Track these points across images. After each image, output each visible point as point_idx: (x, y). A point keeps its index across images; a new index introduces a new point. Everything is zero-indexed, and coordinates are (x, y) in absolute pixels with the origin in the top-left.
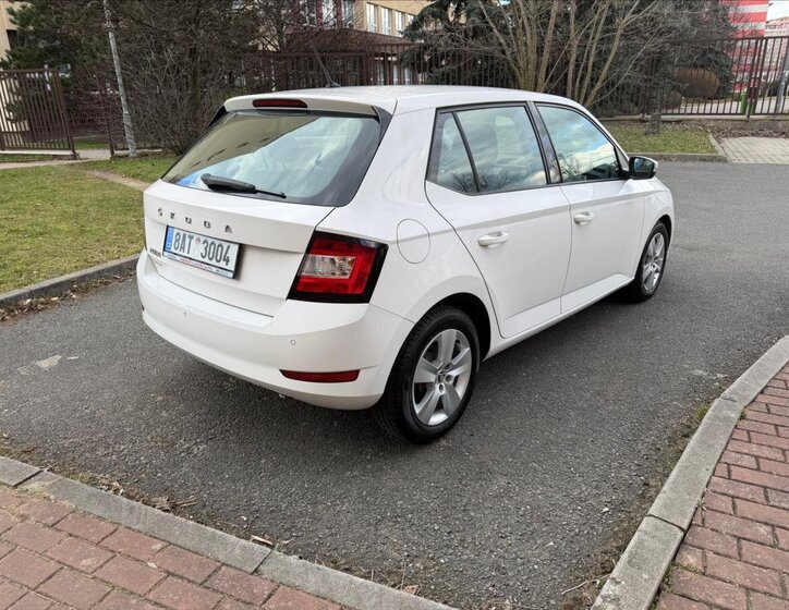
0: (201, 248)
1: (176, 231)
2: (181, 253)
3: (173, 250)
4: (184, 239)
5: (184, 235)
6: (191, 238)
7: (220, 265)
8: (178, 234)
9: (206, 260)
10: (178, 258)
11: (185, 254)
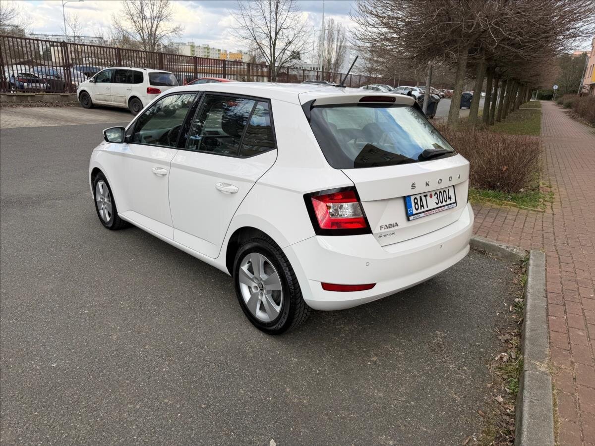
0: (434, 199)
1: (412, 198)
2: (423, 210)
3: (415, 212)
4: (421, 200)
5: (421, 197)
6: (425, 196)
7: (447, 203)
8: (416, 198)
9: (440, 205)
10: (422, 215)
11: (426, 209)
